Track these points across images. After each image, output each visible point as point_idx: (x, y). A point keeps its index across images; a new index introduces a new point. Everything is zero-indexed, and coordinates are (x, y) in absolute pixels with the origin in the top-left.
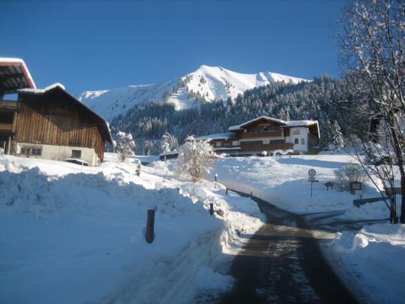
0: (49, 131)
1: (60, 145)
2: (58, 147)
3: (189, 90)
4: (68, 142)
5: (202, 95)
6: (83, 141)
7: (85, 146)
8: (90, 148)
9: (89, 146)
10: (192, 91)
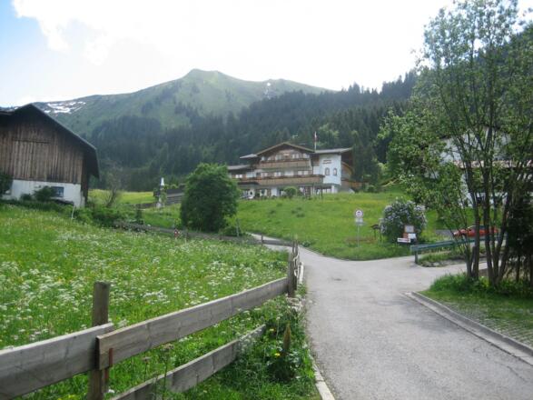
0: (20, 163)
1: (35, 180)
2: (32, 183)
3: (178, 102)
4: (45, 176)
5: (194, 108)
6: (66, 175)
7: (68, 182)
8: (75, 183)
9: (74, 182)
10: (180, 103)
